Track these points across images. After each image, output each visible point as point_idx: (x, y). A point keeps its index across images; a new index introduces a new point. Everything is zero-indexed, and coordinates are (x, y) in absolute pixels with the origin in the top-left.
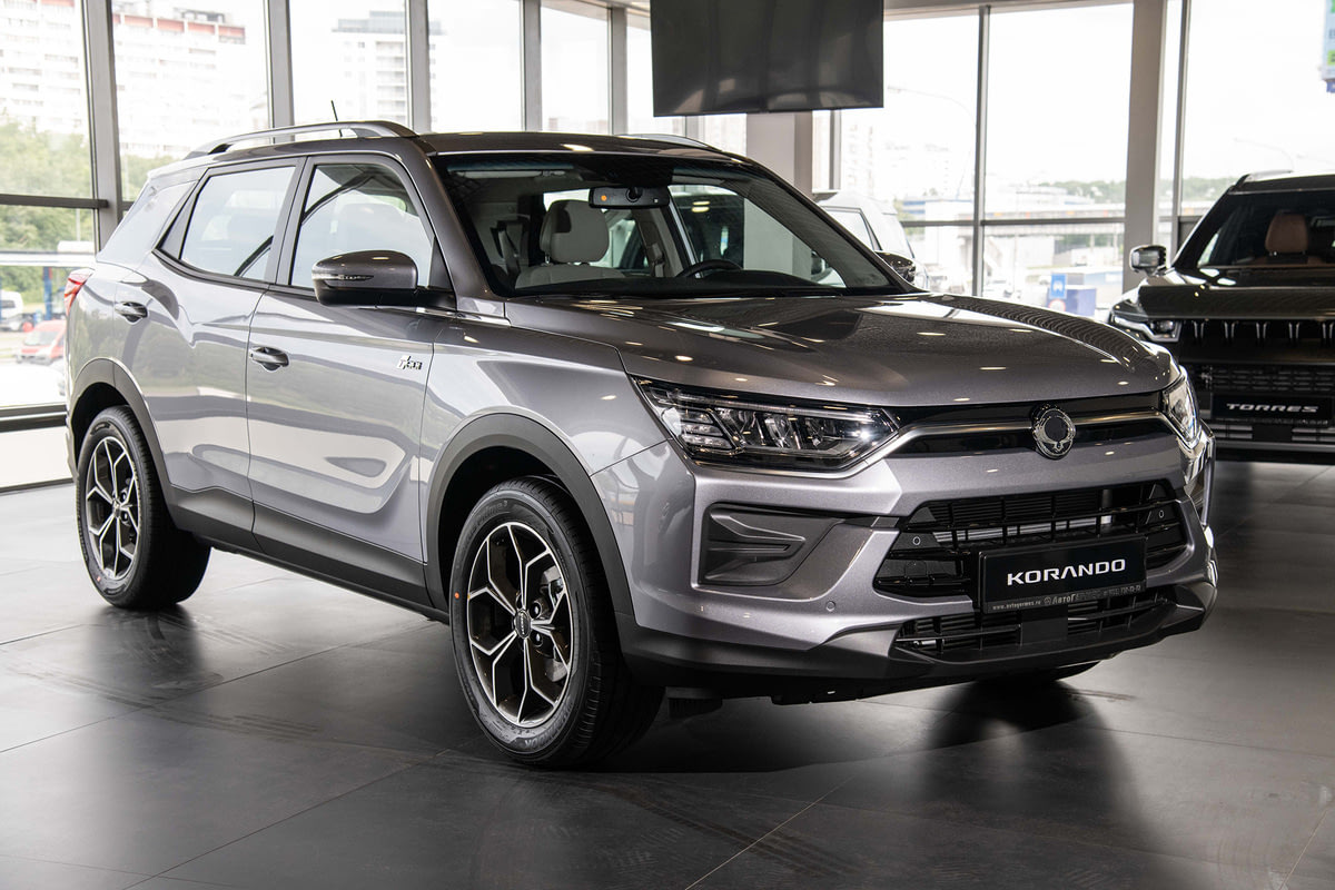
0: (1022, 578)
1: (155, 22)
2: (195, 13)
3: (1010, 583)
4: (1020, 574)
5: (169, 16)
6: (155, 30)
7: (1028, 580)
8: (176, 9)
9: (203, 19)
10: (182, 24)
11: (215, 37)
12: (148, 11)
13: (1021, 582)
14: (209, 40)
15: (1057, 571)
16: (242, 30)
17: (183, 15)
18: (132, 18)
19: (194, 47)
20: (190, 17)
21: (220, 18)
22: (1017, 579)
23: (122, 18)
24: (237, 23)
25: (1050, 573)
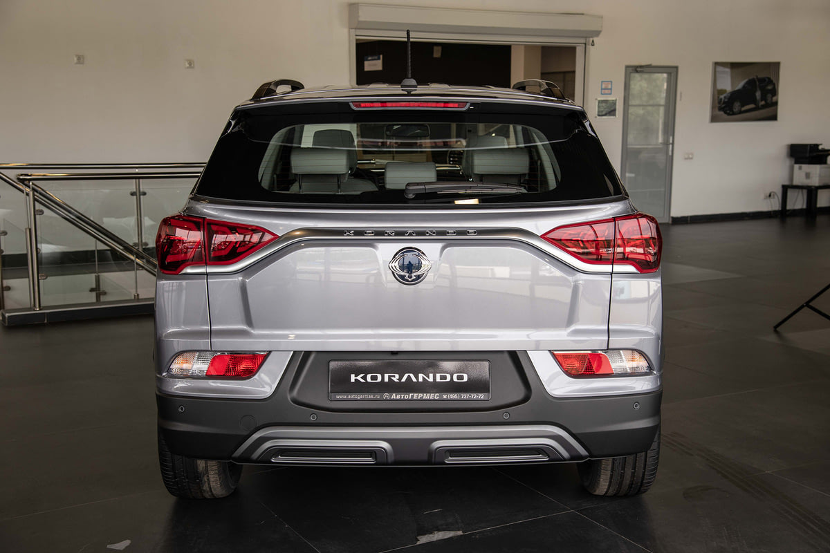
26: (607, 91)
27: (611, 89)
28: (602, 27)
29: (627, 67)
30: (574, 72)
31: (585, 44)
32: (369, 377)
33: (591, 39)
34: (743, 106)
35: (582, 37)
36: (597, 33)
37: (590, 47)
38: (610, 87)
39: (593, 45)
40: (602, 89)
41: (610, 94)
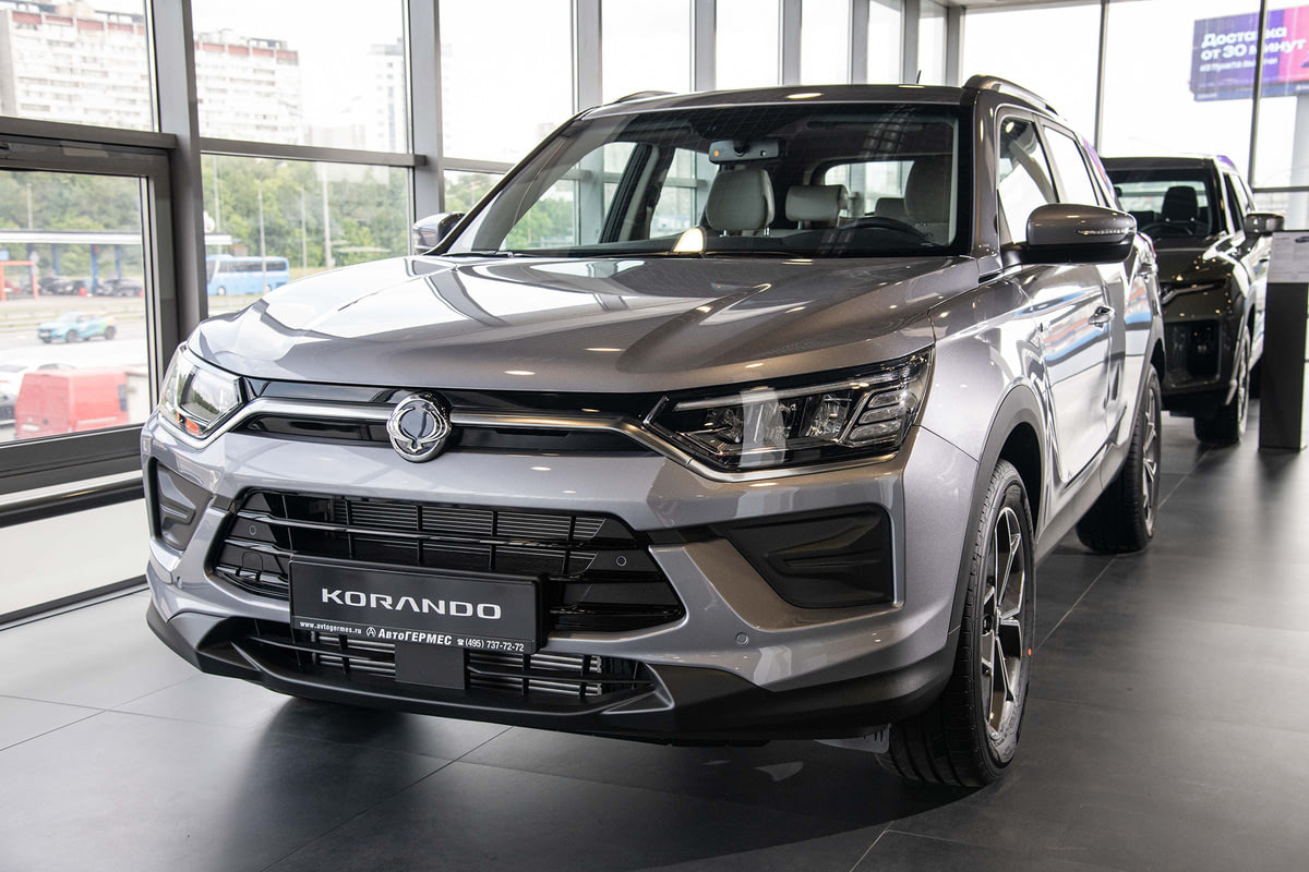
0: (341, 597)
1: (227, 48)
2: (258, 40)
3: (325, 600)
4: (338, 592)
5: (236, 42)
6: (226, 56)
7: (348, 602)
8: (242, 38)
9: (264, 45)
10: (247, 49)
11: (274, 60)
12: (221, 39)
13: (339, 602)
14: (270, 63)
15: (389, 599)
16: (296, 53)
17: (248, 41)
18: (210, 45)
19: (256, 67)
20: (254, 43)
21: (278, 44)
22: (334, 596)
23: (201, 45)
24: (291, 47)
25: (378, 599)
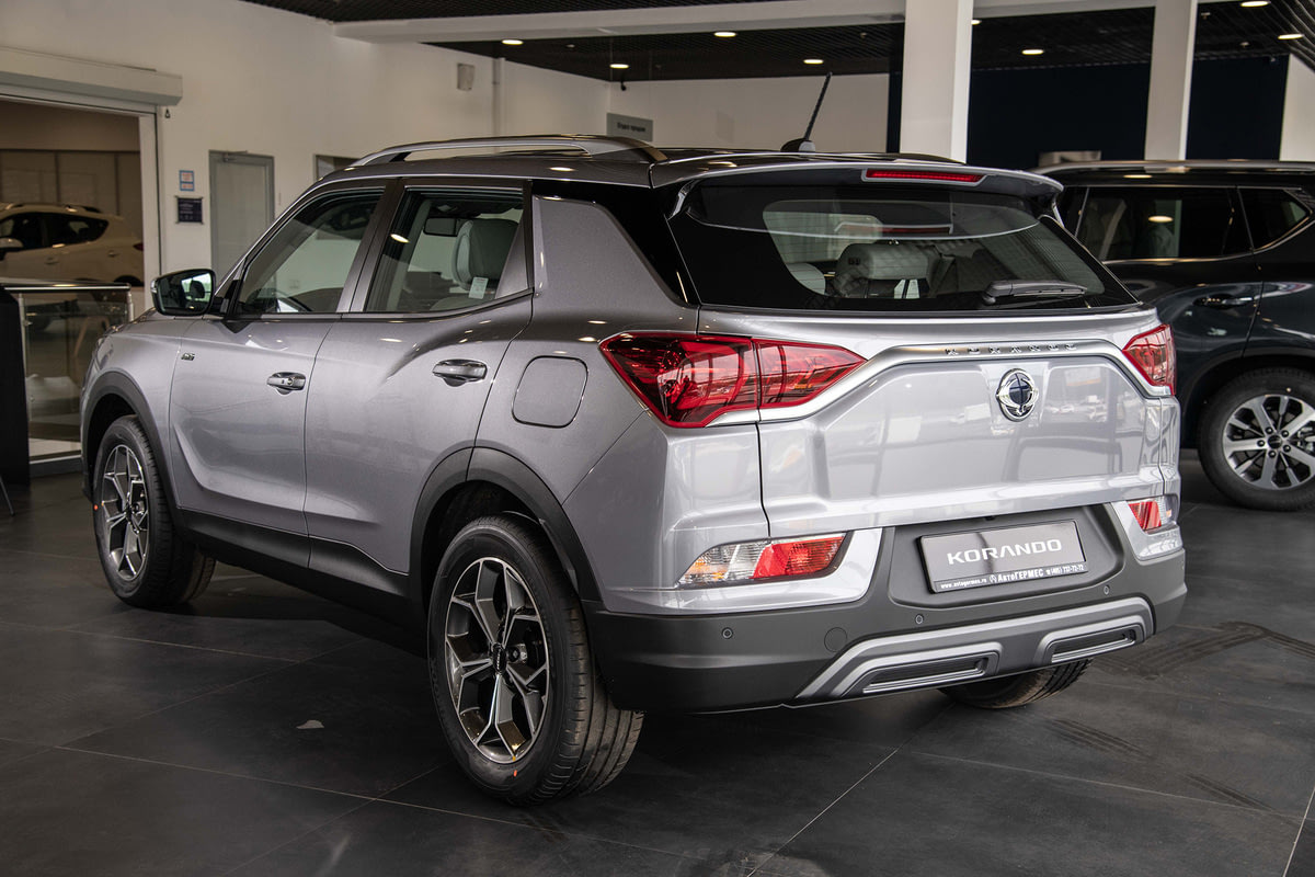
26: (188, 186)
27: (192, 183)
28: (182, 92)
29: (212, 153)
30: (138, 153)
31: (155, 114)
32: (966, 554)
33: (164, 109)
34: (351, 219)
35: (150, 104)
36: (175, 100)
37: (163, 120)
38: (191, 180)
39: (168, 117)
40: (181, 182)
41: (193, 190)
